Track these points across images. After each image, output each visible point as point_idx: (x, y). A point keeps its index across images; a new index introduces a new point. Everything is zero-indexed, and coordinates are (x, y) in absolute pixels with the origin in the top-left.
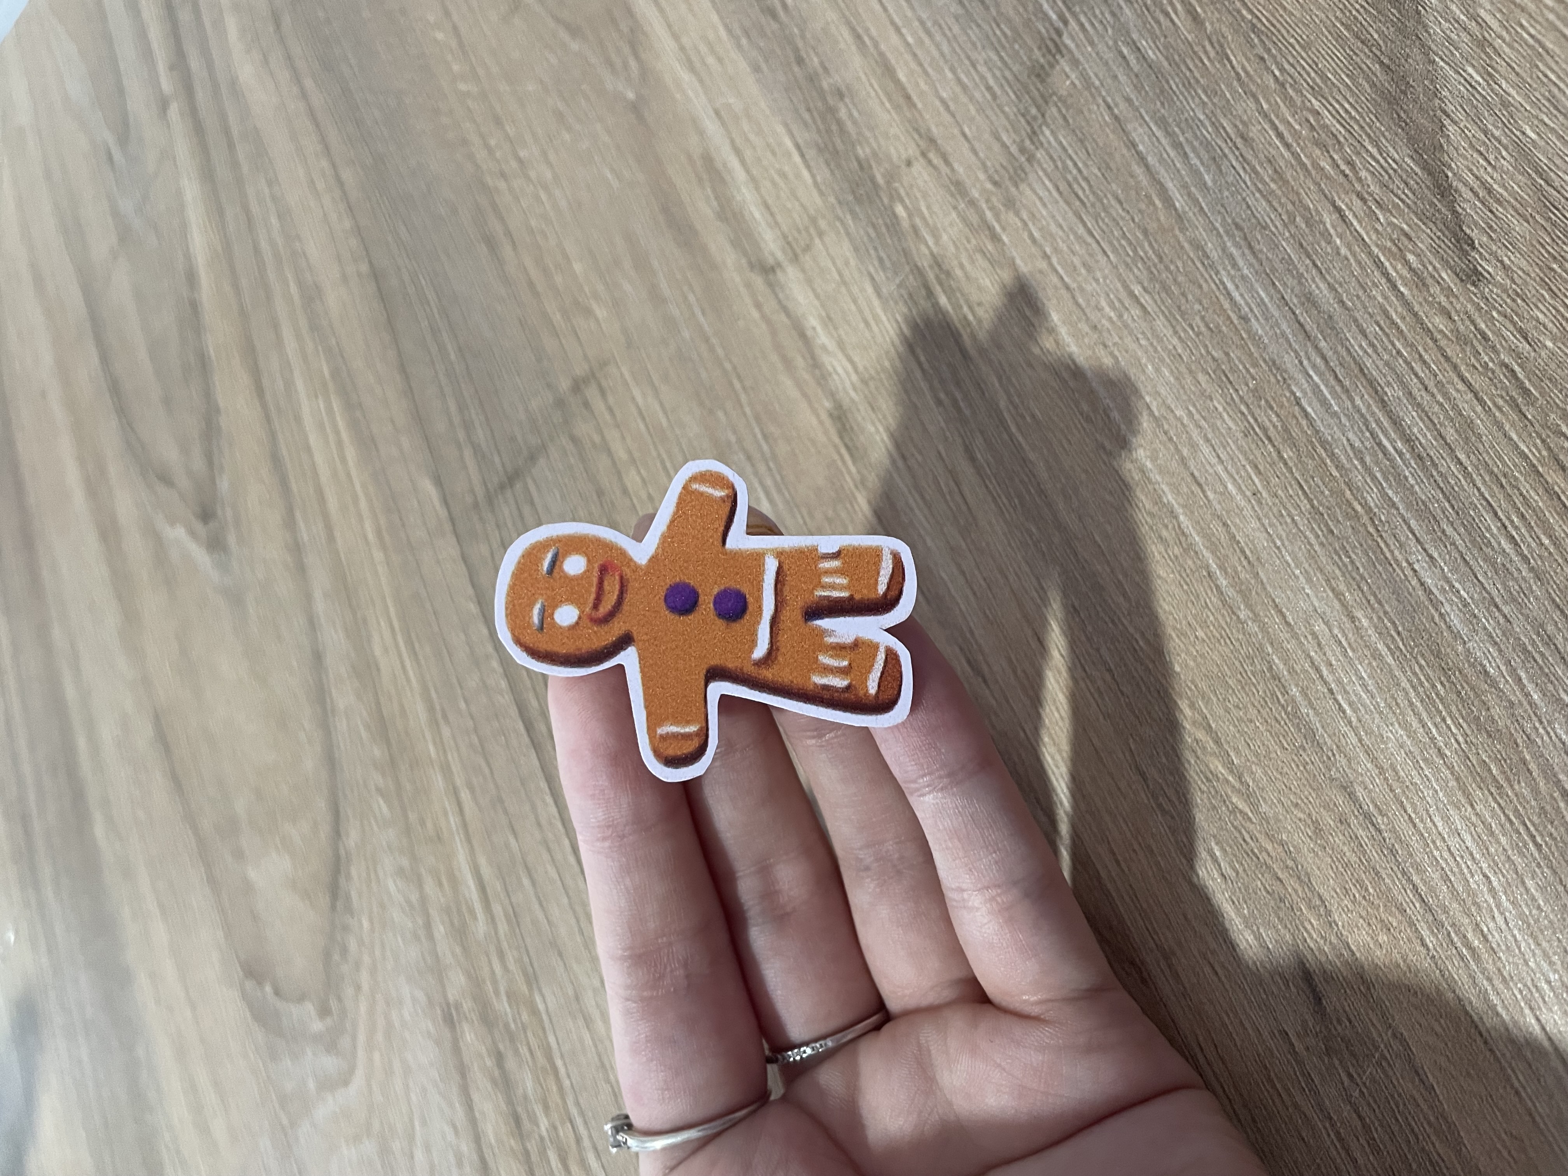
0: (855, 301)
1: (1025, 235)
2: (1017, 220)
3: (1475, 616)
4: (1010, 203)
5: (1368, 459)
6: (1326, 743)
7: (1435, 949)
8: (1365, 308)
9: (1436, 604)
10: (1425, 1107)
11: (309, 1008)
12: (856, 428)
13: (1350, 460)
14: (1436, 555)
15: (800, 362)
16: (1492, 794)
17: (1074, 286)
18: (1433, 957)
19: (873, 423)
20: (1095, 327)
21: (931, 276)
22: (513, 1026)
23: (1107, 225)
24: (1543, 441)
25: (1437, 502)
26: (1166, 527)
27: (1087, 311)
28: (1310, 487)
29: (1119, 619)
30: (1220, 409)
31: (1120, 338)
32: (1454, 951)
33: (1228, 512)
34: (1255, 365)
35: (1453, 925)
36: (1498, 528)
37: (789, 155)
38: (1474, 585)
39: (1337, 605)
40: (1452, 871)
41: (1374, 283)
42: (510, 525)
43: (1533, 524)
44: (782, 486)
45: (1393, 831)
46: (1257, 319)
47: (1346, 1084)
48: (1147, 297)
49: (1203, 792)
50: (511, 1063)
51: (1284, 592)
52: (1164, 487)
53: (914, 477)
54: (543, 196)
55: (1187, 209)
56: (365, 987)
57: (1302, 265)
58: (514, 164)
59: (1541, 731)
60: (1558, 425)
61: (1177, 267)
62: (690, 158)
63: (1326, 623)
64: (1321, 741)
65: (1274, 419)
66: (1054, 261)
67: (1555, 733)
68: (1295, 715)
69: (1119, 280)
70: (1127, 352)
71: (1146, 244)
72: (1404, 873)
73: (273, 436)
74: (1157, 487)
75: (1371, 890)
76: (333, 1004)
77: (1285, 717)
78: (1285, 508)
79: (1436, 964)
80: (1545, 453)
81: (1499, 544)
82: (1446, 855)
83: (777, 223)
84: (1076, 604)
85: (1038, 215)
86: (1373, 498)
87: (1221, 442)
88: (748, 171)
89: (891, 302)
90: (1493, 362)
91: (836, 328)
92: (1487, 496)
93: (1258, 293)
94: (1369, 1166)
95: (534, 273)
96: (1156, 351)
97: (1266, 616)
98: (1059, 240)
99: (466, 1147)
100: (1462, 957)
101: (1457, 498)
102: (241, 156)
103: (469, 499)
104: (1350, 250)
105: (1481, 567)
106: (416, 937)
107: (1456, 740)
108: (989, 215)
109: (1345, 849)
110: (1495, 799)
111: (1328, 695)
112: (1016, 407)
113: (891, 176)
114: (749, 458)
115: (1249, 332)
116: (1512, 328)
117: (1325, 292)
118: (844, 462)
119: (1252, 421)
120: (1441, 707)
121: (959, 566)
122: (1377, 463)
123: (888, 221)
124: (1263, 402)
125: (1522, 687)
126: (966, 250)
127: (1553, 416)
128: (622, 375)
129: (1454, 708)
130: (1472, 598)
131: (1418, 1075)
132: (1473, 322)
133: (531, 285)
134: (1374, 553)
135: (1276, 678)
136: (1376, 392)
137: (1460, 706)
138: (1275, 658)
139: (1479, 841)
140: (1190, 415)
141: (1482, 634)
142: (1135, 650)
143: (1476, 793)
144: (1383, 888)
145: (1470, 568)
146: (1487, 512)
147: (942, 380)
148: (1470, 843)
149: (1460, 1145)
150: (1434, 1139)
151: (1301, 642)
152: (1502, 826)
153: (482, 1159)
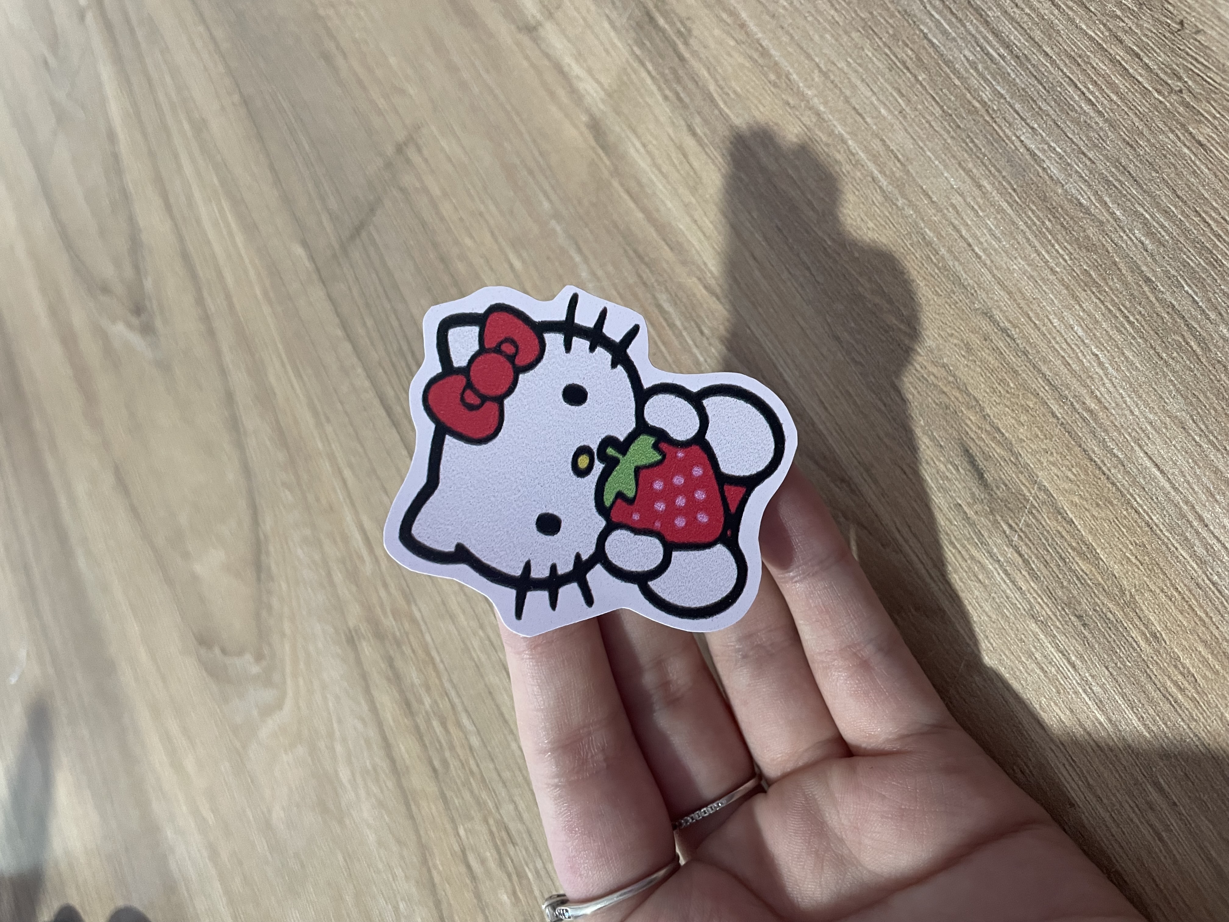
0: (597, 37)
3: (1069, 164)
5: (980, 67)
6: (969, 284)
7: (1063, 418)
9: (1040, 162)
10: (1068, 537)
11: (248, 657)
12: (606, 131)
13: (967, 71)
14: (1036, 126)
15: (561, 92)
16: (1093, 293)
18: (1062, 424)
19: (620, 125)
20: (774, 15)
21: (652, 7)
22: (398, 635)
24: (1105, 25)
25: (1033, 86)
26: (839, 152)
28: (940, 98)
29: (811, 228)
30: (870, 54)
31: (794, 20)
32: (1077, 416)
33: (883, 130)
34: (892, 16)
35: (1074, 396)
36: (1079, 96)
38: (1066, 141)
39: (968, 180)
40: (1069, 356)
42: (360, 262)
43: (1104, 87)
44: (557, 187)
45: (1024, 337)
47: (1007, 532)
50: (399, 663)
51: (928, 178)
52: (835, 123)
53: (652, 158)
54: (362, 13)
56: (288, 631)
59: (1125, 237)
63: (962, 195)
64: (966, 283)
65: (910, 53)
67: (1136, 238)
68: (946, 268)
70: (798, 28)
72: (1034, 367)
73: (181, 238)
74: (830, 123)
75: (1012, 385)
76: (266, 651)
77: (937, 271)
78: (924, 118)
79: (1065, 428)
80: (1107, 34)
81: (1081, 107)
82: (1065, 346)
84: (779, 225)
86: (986, 95)
87: (873, 79)
89: (624, 32)
91: (585, 60)
92: (1068, 74)
94: (1032, 591)
95: (361, 72)
96: (820, 23)
97: (918, 200)
99: (372, 733)
100: (1084, 419)
101: (1048, 81)
103: (329, 252)
105: (1070, 129)
107: (1063, 259)
109: (990, 359)
110: (1096, 296)
111: (967, 248)
112: (722, 89)
114: (531, 172)
118: (601, 159)
119: (894, 58)
120: (1050, 237)
121: (691, 217)
122: (987, 68)
124: (900, 43)
125: (1108, 208)
128: (433, 134)
129: (1059, 237)
130: (1065, 152)
131: (1060, 514)
133: (360, 82)
134: (991, 135)
135: (929, 244)
136: (981, 16)
137: (1064, 233)
138: (927, 230)
139: (1087, 330)
140: (849, 64)
141: (1075, 177)
142: (825, 249)
143: (1082, 295)
144: (1021, 381)
145: (1062, 130)
146: (1070, 86)
147: (666, 81)
148: (1080, 333)
149: (1097, 559)
150: (1077, 559)
151: (944, 214)
152: (1103, 314)
153: (385, 739)
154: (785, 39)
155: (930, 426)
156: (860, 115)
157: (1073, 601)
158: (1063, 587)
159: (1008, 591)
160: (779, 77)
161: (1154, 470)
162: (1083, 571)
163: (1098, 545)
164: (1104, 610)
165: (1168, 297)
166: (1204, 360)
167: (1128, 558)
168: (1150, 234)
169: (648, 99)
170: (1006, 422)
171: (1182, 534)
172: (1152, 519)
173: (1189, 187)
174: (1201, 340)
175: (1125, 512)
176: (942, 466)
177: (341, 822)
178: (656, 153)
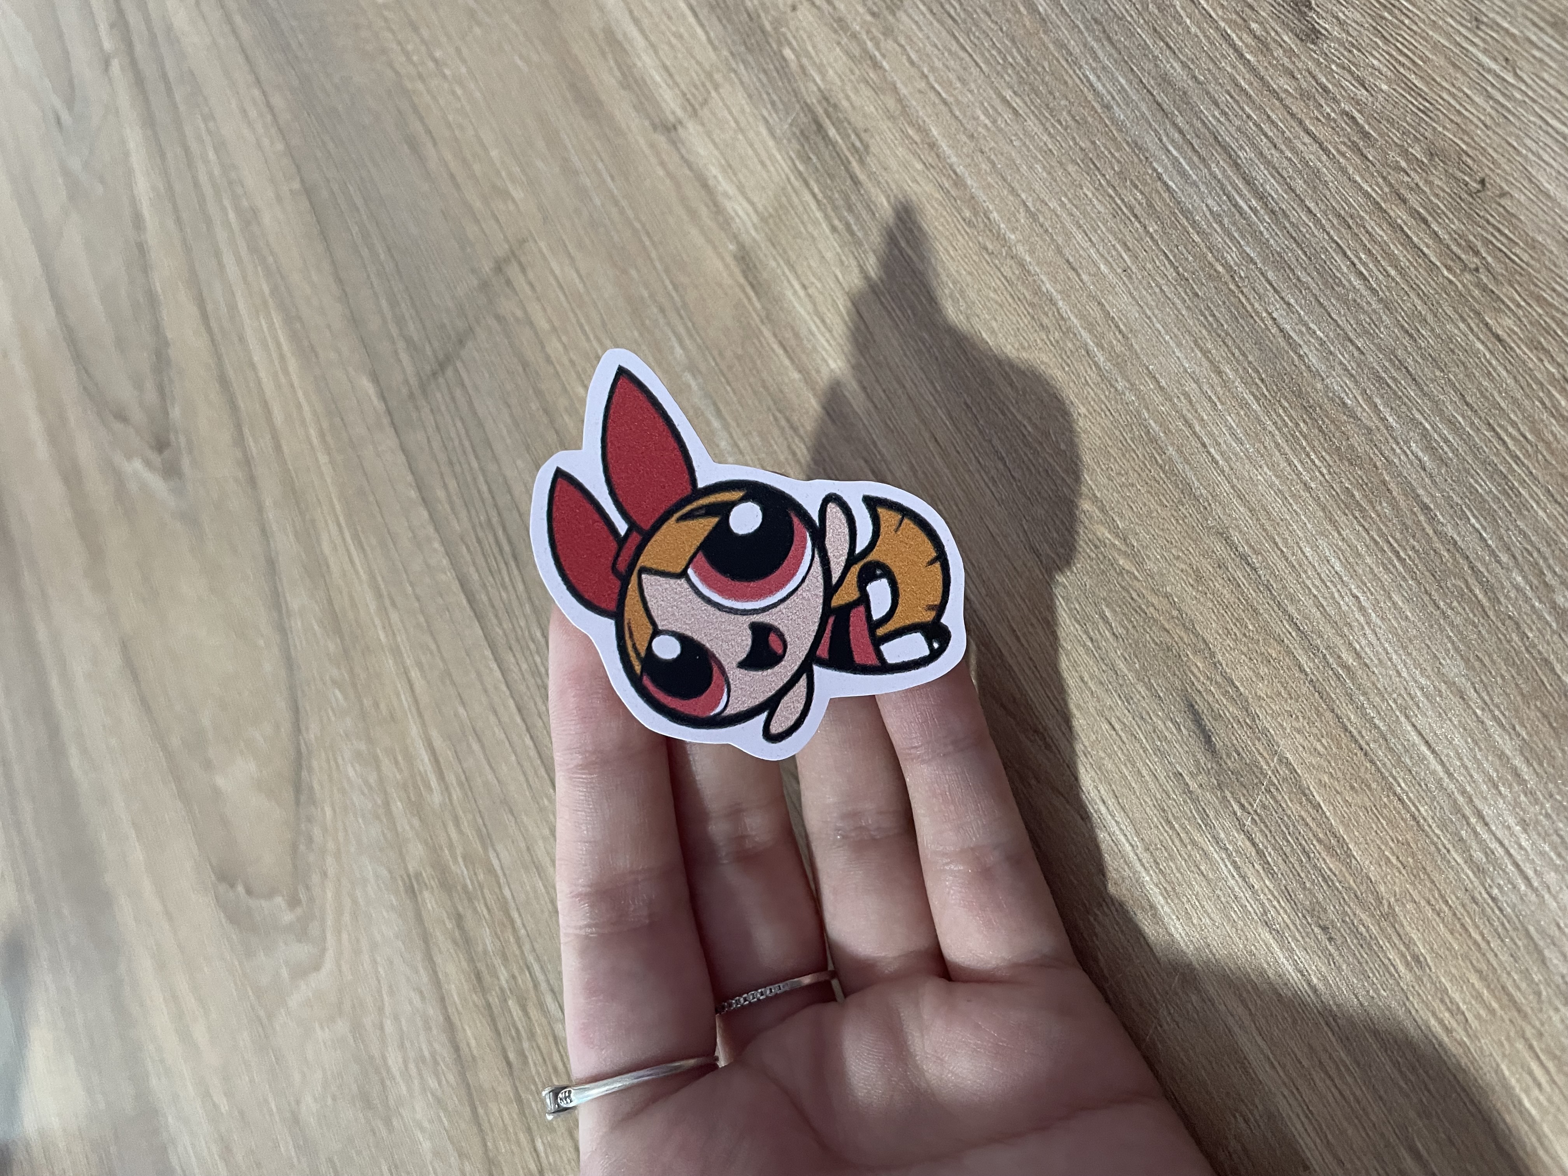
0: (751, 145)
1: (904, 59)
2: (895, 45)
3: (1331, 353)
4: (888, 32)
5: (1226, 221)
6: (1202, 495)
7: (1313, 674)
8: (1216, 79)
9: (1294, 346)
10: (1314, 826)
11: (279, 900)
12: (758, 266)
13: (1210, 226)
14: (1292, 301)
15: (704, 212)
16: (1356, 518)
17: (950, 100)
18: (1312, 681)
19: (775, 259)
20: (972, 136)
21: (820, 111)
22: (470, 887)
23: (978, 38)
24: (1384, 179)
25: (1291, 250)
26: (1046, 314)
27: (964, 121)
28: (1175, 257)
29: (1008, 409)
30: (1090, 195)
31: (996, 143)
32: (1331, 672)
33: (1102, 292)
34: (1119, 148)
35: (1328, 648)
36: (1348, 267)
37: (683, 16)
38: (1329, 324)
39: (1205, 363)
40: (1323, 597)
41: (1223, 56)
42: (443, 408)
43: (1378, 257)
44: (694, 332)
45: (1267, 567)
46: (1119, 105)
47: (1239, 814)
48: (1018, 100)
49: (1092, 560)
50: (470, 922)
51: (1156, 357)
52: (1044, 278)
53: (815, 305)
54: (459, 92)
55: (1050, 12)
56: (331, 873)
57: (1157, 48)
58: (431, 65)
59: (1398, 451)
60: (1397, 162)
61: (1043, 68)
62: (592, 34)
63: (1197, 382)
64: (1198, 494)
65: (1139, 196)
66: (932, 79)
67: (1412, 452)
68: (1172, 473)
69: (991, 88)
70: (1002, 154)
71: (1014, 50)
72: (1279, 605)
73: (219, 357)
74: (1036, 277)
75: (1251, 627)
76: (302, 893)
77: (1163, 475)
78: (1154, 280)
79: (1315, 687)
80: (1387, 190)
81: (1350, 281)
82: (1317, 582)
83: (677, 84)
84: (969, 402)
85: (915, 39)
86: (1233, 257)
87: (1092, 227)
88: (646, 38)
89: (785, 141)
90: (1335, 112)
91: (735, 174)
92: (1336, 238)
93: (1118, 81)
94: (1266, 891)
95: (453, 165)
96: (1029, 150)
97: (1142, 383)
98: (936, 60)
100: (1338, 677)
101: (1309, 245)
102: (178, 97)
103: (405, 391)
104: (1199, 28)
105: (1335, 308)
106: (378, 817)
107: (1320, 472)
108: (870, 44)
109: (1225, 592)
110: (1359, 522)
111: (1201, 449)
113: (777, 23)
114: (662, 310)
115: (1112, 119)
116: (1350, 78)
117: (1179, 70)
118: (749, 299)
119: (1119, 202)
120: (1304, 444)
122: (1234, 224)
123: (777, 65)
124: (1128, 183)
125: (1378, 412)
126: (850, 80)
127: (1392, 154)
128: (541, 251)
129: (1316, 443)
130: (1327, 337)
131: (1305, 795)
132: (1314, 77)
133: (452, 176)
134: (1237, 309)
135: (1154, 440)
136: (1230, 157)
137: (1322, 440)
138: (1151, 422)
139: (1347, 564)
140: (1063, 205)
141: (1338, 368)
142: (1024, 436)
143: (1342, 519)
144: (1262, 623)
145: (1324, 308)
146: (1337, 253)
147: (835, 208)
148: (1338, 567)
149: (1348, 856)
150: (1324, 854)
151: (1174, 404)
152: (1367, 546)
153: (448, 1019)
154: (985, 167)
155: (1146, 671)
156: (1074, 269)
157: (1317, 908)
158: (1305, 888)
159: (1237, 889)
160: (976, 214)
161: (1424, 749)
162: (1331, 870)
163: (1351, 839)
164: (1355, 922)
165: (1450, 530)
166: (1491, 614)
167: (1388, 858)
168: (1430, 449)
169: (810, 228)
170: (1241, 673)
171: (1457, 834)
172: (1419, 811)
173: (1481, 393)
174: (1488, 589)
175: (1385, 800)
176: (1160, 722)
177: (388, 1122)
178: (819, 299)
